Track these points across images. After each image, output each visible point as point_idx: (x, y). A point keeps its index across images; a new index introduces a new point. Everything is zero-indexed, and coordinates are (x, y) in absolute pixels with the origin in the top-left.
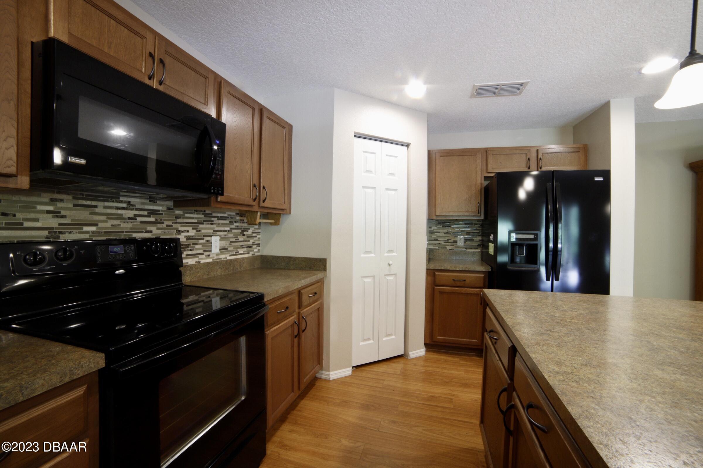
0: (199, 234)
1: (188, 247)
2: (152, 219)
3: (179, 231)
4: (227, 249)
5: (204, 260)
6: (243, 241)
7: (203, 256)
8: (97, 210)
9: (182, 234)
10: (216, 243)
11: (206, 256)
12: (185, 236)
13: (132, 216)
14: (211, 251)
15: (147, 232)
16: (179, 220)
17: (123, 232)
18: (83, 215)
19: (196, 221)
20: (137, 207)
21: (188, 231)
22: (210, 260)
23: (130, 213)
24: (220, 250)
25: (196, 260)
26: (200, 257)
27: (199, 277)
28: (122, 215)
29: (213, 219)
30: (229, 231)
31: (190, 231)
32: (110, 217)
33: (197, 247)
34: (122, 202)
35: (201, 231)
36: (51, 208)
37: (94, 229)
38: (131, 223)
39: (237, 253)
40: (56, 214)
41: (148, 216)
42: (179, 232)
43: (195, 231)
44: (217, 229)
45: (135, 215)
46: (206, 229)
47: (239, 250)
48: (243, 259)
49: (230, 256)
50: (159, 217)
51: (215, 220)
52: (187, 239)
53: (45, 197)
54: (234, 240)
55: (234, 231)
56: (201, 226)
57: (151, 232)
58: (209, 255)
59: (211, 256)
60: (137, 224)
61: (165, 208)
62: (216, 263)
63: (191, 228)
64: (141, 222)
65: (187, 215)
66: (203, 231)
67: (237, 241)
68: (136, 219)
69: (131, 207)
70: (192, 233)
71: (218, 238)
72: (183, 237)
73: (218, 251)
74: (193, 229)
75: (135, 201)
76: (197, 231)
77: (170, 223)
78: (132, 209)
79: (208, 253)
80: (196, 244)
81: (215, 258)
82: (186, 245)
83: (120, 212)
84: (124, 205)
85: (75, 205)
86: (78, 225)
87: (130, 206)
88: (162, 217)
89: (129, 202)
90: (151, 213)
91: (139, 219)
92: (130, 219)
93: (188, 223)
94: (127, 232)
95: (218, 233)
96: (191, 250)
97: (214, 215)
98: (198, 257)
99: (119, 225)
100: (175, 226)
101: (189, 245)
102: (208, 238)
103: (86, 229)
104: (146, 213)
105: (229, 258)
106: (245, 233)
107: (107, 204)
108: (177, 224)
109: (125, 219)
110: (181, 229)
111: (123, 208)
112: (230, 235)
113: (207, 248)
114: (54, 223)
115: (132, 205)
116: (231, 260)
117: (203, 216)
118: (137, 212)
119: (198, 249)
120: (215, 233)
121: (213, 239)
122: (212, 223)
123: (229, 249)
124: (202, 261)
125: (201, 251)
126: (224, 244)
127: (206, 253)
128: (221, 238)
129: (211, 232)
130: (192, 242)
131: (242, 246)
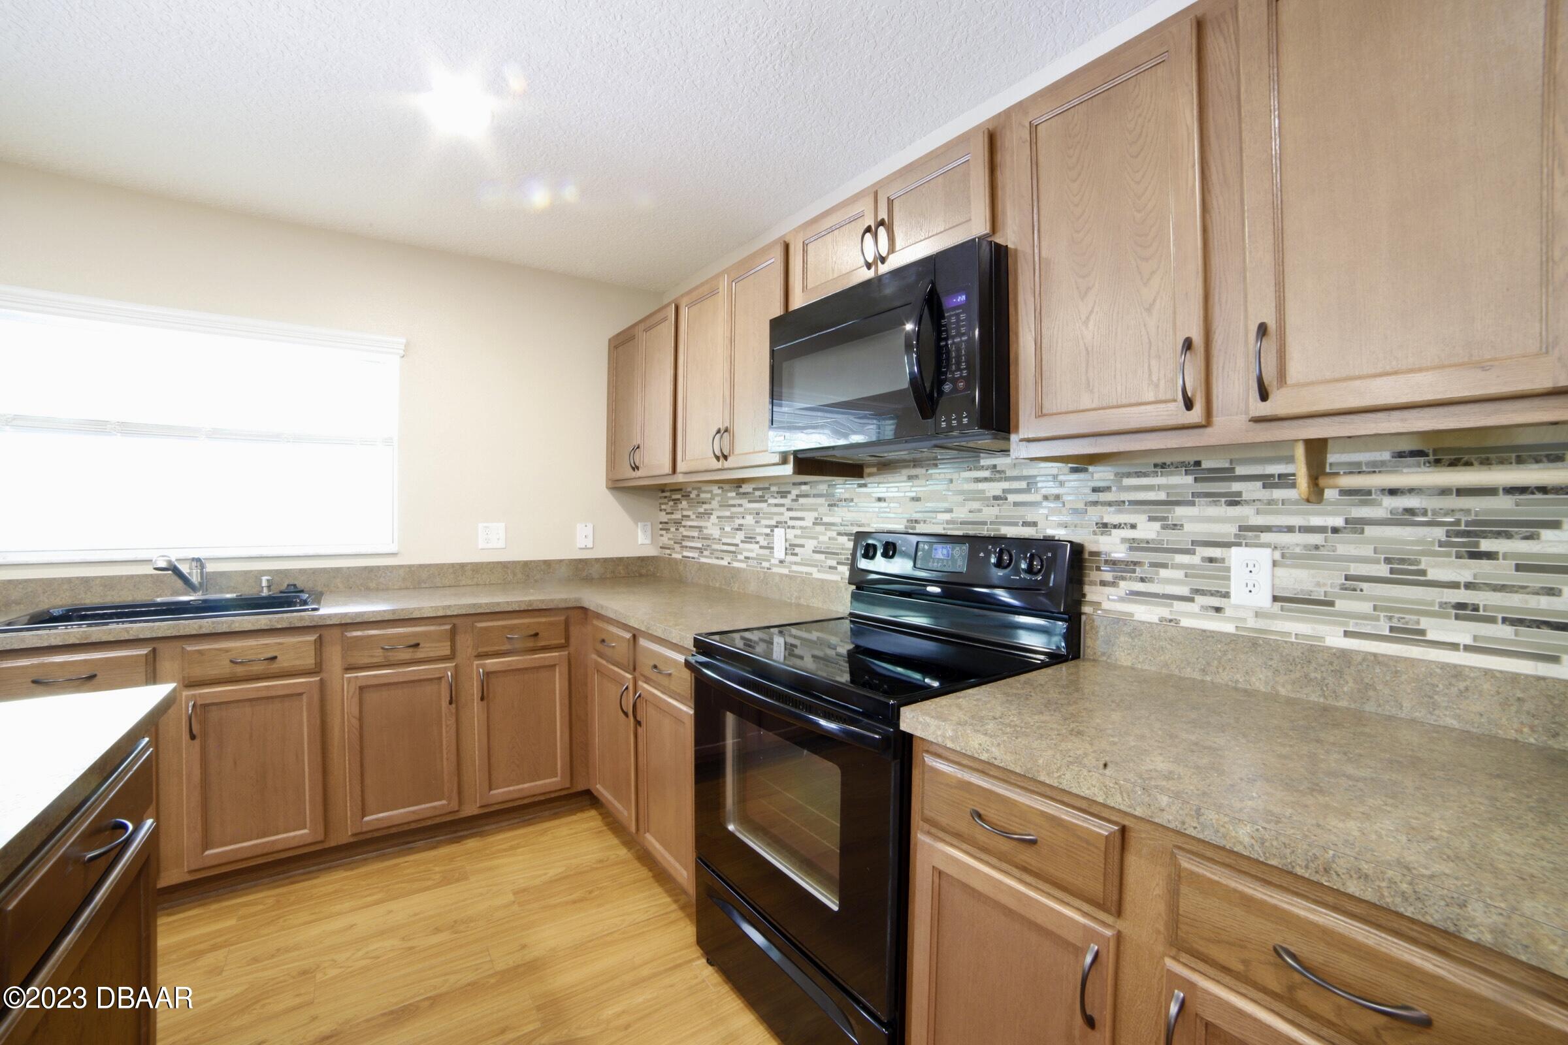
0: (1171, 536)
1: (1134, 571)
2: (1036, 497)
3: (1105, 525)
4: (1331, 604)
5: (1193, 617)
6: (1469, 586)
7: (1196, 608)
9: (1114, 531)
11: (1205, 608)
12: (1124, 540)
13: (999, 493)
14: (1226, 595)
15: (1025, 524)
16: (1105, 497)
17: (985, 523)
19: (1162, 496)
20: (1009, 473)
21: (1133, 526)
22: (1229, 628)
23: (996, 488)
24: (1275, 599)
25: (1166, 612)
26: (1178, 606)
27: (1166, 665)
28: (983, 491)
29: (1236, 487)
30: (1335, 530)
31: (1139, 526)
32: (968, 496)
33: (1163, 573)
34: (982, 468)
35: (1182, 525)
37: (947, 516)
38: (998, 505)
42: (1104, 527)
43: (1157, 526)
44: (1260, 521)
45: (1004, 491)
49: (1347, 634)
51: (1250, 490)
52: (1131, 549)
54: (1383, 570)
55: (1370, 531)
56: (1180, 511)
57: (1034, 524)
58: (1218, 610)
59: (1228, 612)
60: (1007, 509)
63: (1144, 517)
64: (1016, 504)
65: (1127, 482)
66: (1189, 525)
68: (1006, 499)
69: (998, 476)
70: (1148, 530)
71: (1264, 556)
72: (1118, 541)
73: (1262, 600)
74: (1151, 519)
76: (1164, 527)
78: (1000, 480)
79: (1215, 602)
80: (1164, 566)
81: (1251, 623)
82: (1127, 563)
83: (981, 486)
84: (987, 474)
89: (995, 466)
91: (1012, 498)
92: (996, 498)
93: (1132, 503)
94: (992, 523)
95: (1265, 537)
96: (1142, 580)
97: (1240, 470)
98: (1171, 605)
99: (980, 511)
101: (1135, 563)
102: (1216, 551)
104: (1023, 485)
105: (1335, 639)
108: (1100, 507)
109: (987, 499)
110: (1109, 519)
111: (986, 480)
113: (1212, 584)
115: (999, 472)
116: (1344, 655)
117: (1189, 479)
118: (1006, 485)
119: (1171, 580)
120: (1248, 534)
121: (1237, 557)
122: (1234, 501)
123: (1340, 605)
124: (1186, 622)
125: (1184, 591)
126: (1298, 579)
127: (1201, 600)
128: (1285, 558)
129: (1229, 530)
130: (1146, 557)
131: (1464, 611)
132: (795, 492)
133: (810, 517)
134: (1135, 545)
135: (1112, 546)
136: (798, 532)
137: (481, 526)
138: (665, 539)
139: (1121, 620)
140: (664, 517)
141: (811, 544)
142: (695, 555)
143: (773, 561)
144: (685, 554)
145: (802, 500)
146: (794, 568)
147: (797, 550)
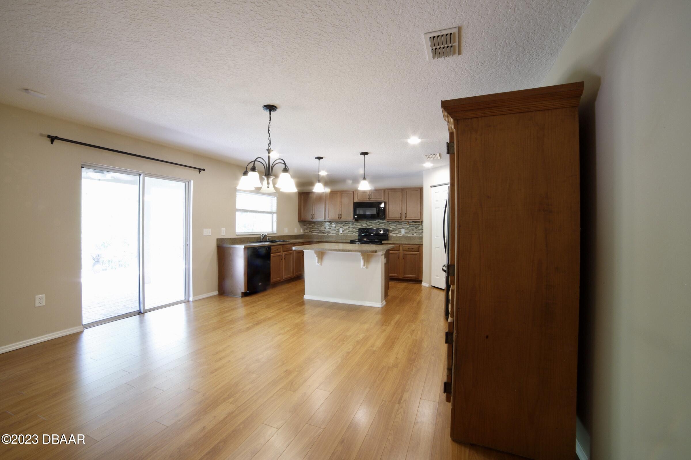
0: (396, 228)
2: (383, 224)
5: (398, 235)
6: (416, 231)
7: (399, 234)
8: (372, 223)
10: (403, 231)
16: (391, 224)
18: (370, 224)
19: (396, 224)
22: (401, 236)
23: (378, 223)
24: (405, 233)
25: (396, 235)
26: (397, 234)
30: (409, 227)
32: (374, 224)
33: (396, 231)
36: (366, 223)
37: (372, 226)
39: (413, 235)
40: (367, 224)
41: (382, 224)
42: (390, 227)
43: (395, 227)
46: (399, 227)
47: (414, 234)
48: (415, 237)
50: (385, 224)
51: (403, 224)
53: (365, 221)
54: (411, 230)
55: (411, 227)
56: (397, 226)
57: (383, 227)
60: (380, 226)
61: (386, 222)
62: (403, 237)
65: (393, 223)
66: (398, 227)
67: (413, 230)
70: (394, 227)
73: (404, 233)
75: (379, 220)
77: (388, 225)
79: (400, 233)
81: (403, 235)
82: (392, 231)
85: (369, 222)
86: (369, 226)
87: (378, 222)
88: (386, 224)
90: (383, 223)
91: (380, 224)
93: (393, 225)
95: (405, 228)
96: (394, 232)
100: (389, 226)
102: (400, 229)
103: (371, 226)
104: (382, 223)
105: (409, 236)
106: (417, 228)
107: (374, 222)
110: (391, 226)
112: (409, 229)
113: (400, 232)
114: (366, 225)
116: (409, 237)
118: (380, 223)
119: (397, 232)
120: (403, 228)
121: (402, 229)
122: (402, 225)
123: (409, 233)
124: (398, 236)
125: (398, 233)
126: (407, 231)
127: (399, 233)
128: (405, 230)
129: (401, 227)
130: (394, 230)
131: (416, 233)
132: (344, 223)
133: (347, 227)
134: (393, 229)
135: (391, 229)
136: (345, 229)
137: (285, 228)
138: (306, 231)
139: (392, 236)
140: (305, 227)
141: (348, 231)
142: (317, 234)
143: (339, 233)
144: (313, 233)
145: (346, 224)
146: (344, 234)
147: (345, 231)
